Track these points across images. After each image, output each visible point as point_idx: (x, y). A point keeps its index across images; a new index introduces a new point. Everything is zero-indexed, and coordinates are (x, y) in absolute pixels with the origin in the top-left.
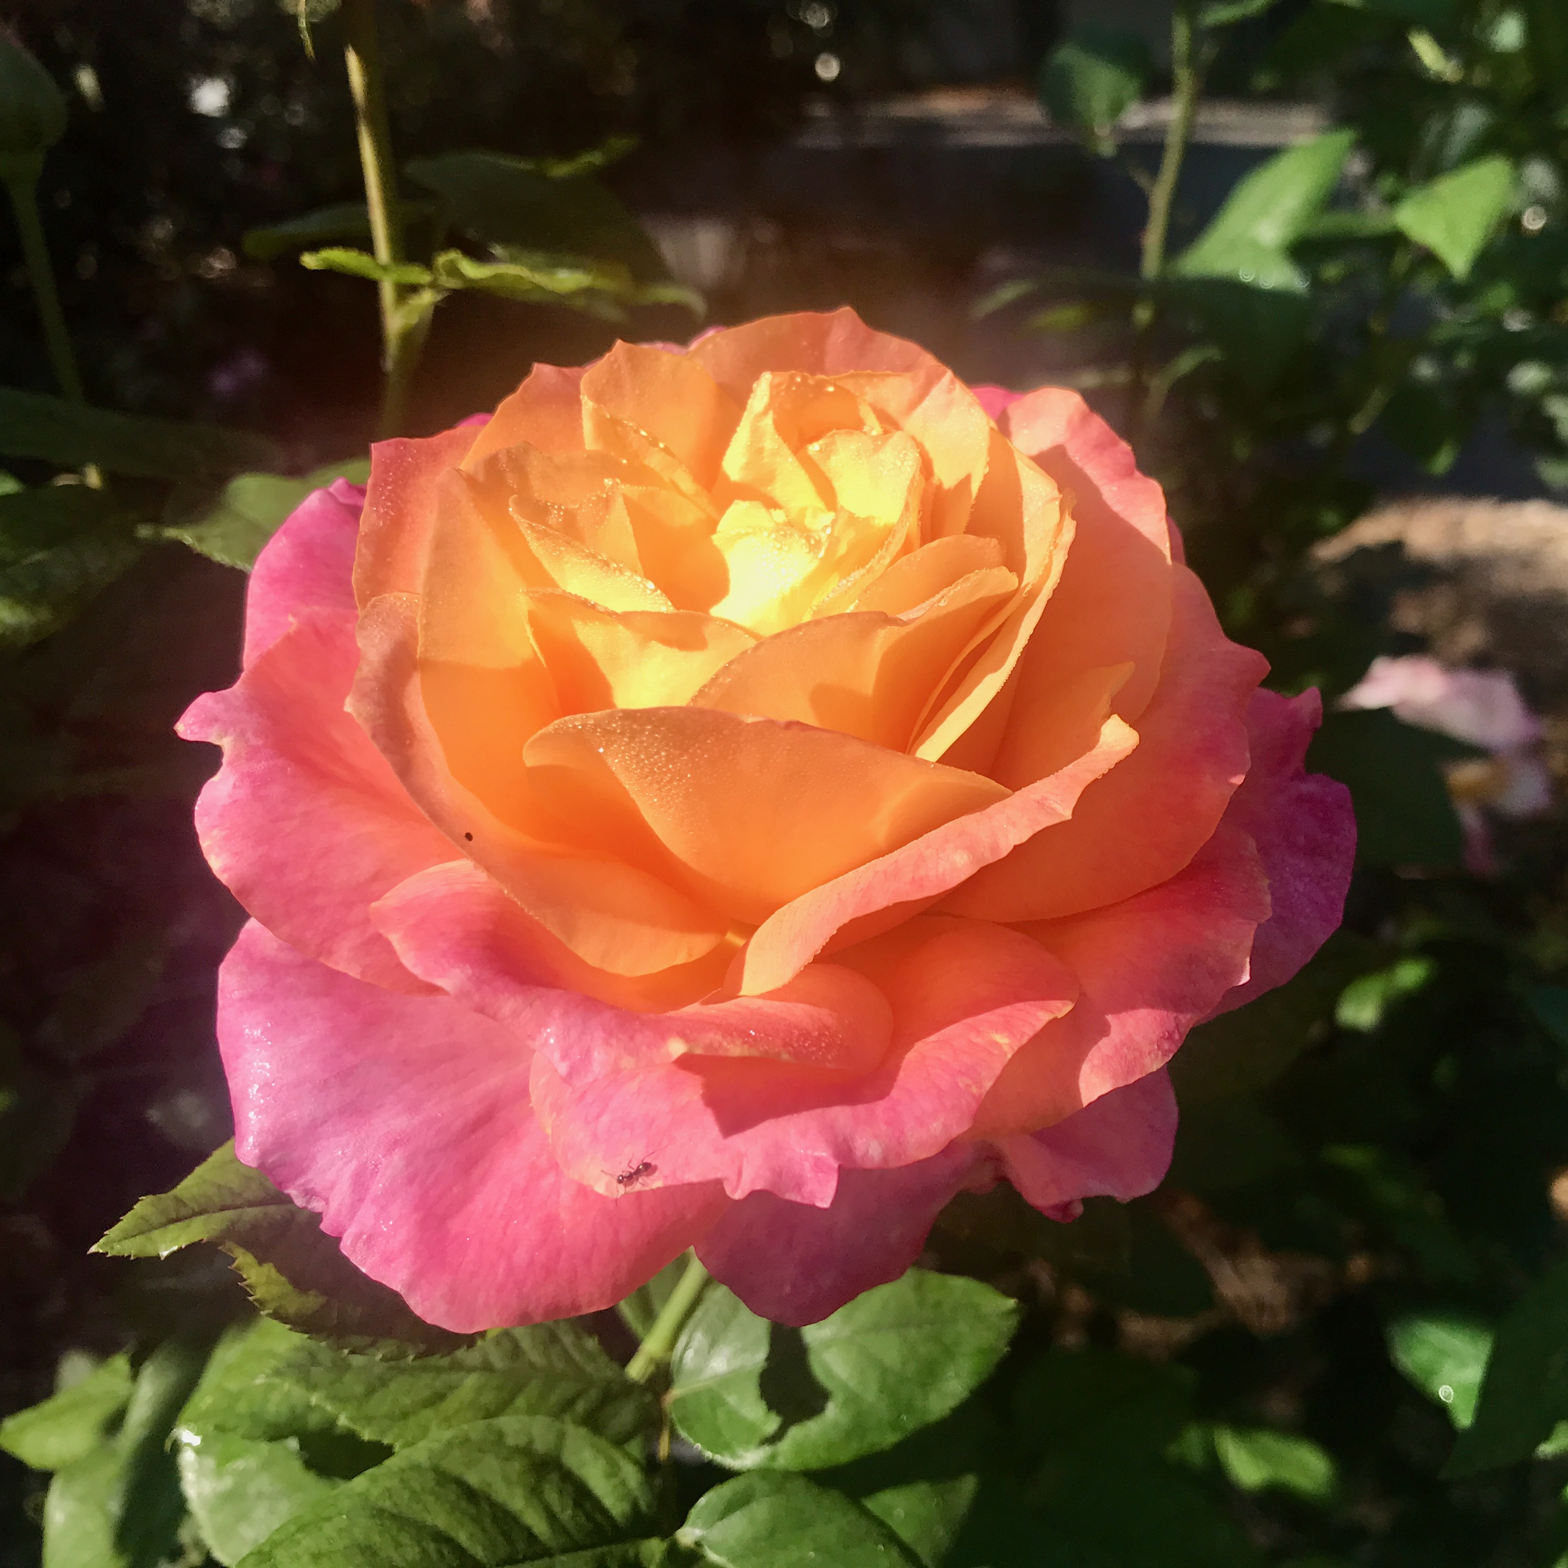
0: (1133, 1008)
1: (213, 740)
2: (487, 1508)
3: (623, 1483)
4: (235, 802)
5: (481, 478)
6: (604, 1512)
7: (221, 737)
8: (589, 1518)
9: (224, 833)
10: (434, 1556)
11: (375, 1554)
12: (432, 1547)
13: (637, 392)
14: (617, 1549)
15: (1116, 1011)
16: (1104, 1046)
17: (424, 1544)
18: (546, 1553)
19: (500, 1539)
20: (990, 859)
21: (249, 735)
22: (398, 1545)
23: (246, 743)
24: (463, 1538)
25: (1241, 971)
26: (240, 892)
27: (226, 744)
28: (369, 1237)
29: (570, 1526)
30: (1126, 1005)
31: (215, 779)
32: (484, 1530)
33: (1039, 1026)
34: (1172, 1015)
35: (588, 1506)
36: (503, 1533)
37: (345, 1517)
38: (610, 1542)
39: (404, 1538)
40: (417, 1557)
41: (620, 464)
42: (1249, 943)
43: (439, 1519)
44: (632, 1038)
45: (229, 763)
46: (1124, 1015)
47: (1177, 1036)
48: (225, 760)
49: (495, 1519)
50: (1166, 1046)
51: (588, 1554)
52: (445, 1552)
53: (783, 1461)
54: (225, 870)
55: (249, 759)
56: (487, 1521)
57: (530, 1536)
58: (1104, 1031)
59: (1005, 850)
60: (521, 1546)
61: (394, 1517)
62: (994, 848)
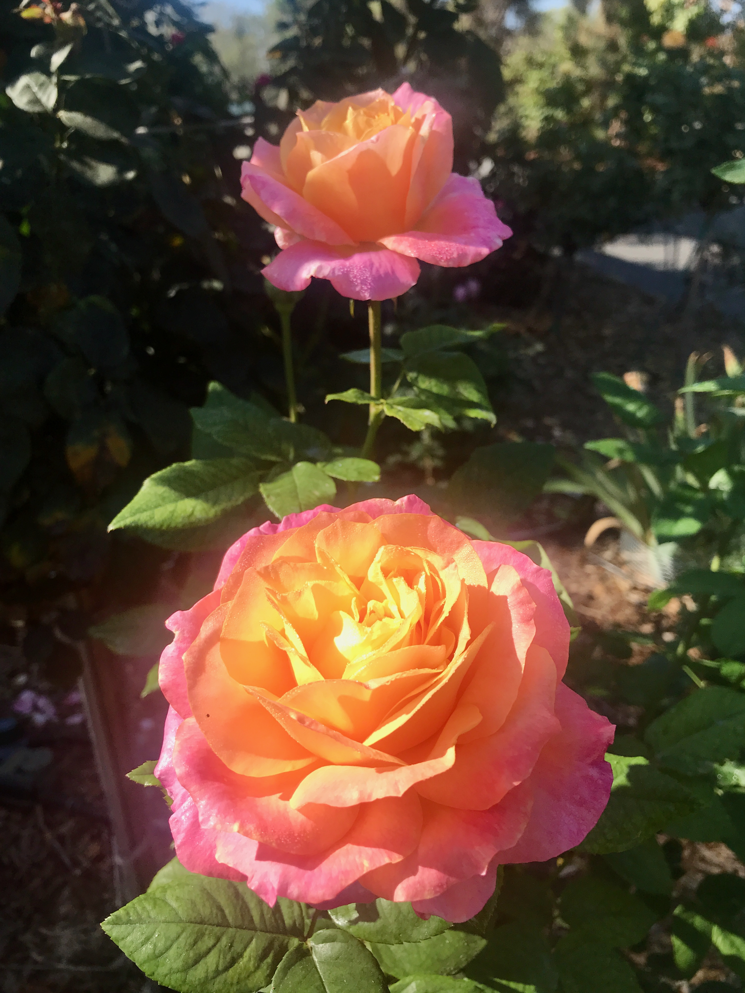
0: (431, 867)
1: (174, 631)
2: (241, 903)
3: (293, 912)
4: (172, 657)
5: (263, 572)
6: (283, 921)
7: (176, 631)
8: (276, 920)
9: (165, 667)
10: (214, 916)
11: (195, 906)
12: (215, 911)
13: (344, 536)
14: (281, 937)
15: (424, 866)
16: (411, 880)
17: (213, 909)
18: (255, 929)
19: (240, 917)
20: (366, 800)
21: (185, 632)
22: (204, 906)
23: (183, 635)
24: (227, 912)
25: (483, 870)
26: (164, 690)
27: (177, 633)
28: (177, 821)
29: (268, 923)
30: (428, 865)
31: (169, 646)
32: (235, 911)
33: (383, 863)
34: (447, 877)
35: (277, 915)
36: (242, 915)
37: (193, 886)
38: (280, 933)
39: (207, 904)
40: (209, 913)
41: (323, 568)
42: (489, 860)
43: (223, 901)
44: (225, 817)
45: (176, 642)
46: (426, 869)
47: (445, 887)
48: (174, 640)
49: (241, 908)
50: (438, 889)
51: (269, 935)
52: (219, 915)
53: (352, 930)
54: (161, 681)
55: (181, 642)
56: (238, 908)
57: (252, 920)
58: (414, 873)
59: (373, 799)
60: (246, 923)
61: (208, 894)
62: (370, 796)
